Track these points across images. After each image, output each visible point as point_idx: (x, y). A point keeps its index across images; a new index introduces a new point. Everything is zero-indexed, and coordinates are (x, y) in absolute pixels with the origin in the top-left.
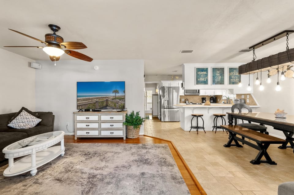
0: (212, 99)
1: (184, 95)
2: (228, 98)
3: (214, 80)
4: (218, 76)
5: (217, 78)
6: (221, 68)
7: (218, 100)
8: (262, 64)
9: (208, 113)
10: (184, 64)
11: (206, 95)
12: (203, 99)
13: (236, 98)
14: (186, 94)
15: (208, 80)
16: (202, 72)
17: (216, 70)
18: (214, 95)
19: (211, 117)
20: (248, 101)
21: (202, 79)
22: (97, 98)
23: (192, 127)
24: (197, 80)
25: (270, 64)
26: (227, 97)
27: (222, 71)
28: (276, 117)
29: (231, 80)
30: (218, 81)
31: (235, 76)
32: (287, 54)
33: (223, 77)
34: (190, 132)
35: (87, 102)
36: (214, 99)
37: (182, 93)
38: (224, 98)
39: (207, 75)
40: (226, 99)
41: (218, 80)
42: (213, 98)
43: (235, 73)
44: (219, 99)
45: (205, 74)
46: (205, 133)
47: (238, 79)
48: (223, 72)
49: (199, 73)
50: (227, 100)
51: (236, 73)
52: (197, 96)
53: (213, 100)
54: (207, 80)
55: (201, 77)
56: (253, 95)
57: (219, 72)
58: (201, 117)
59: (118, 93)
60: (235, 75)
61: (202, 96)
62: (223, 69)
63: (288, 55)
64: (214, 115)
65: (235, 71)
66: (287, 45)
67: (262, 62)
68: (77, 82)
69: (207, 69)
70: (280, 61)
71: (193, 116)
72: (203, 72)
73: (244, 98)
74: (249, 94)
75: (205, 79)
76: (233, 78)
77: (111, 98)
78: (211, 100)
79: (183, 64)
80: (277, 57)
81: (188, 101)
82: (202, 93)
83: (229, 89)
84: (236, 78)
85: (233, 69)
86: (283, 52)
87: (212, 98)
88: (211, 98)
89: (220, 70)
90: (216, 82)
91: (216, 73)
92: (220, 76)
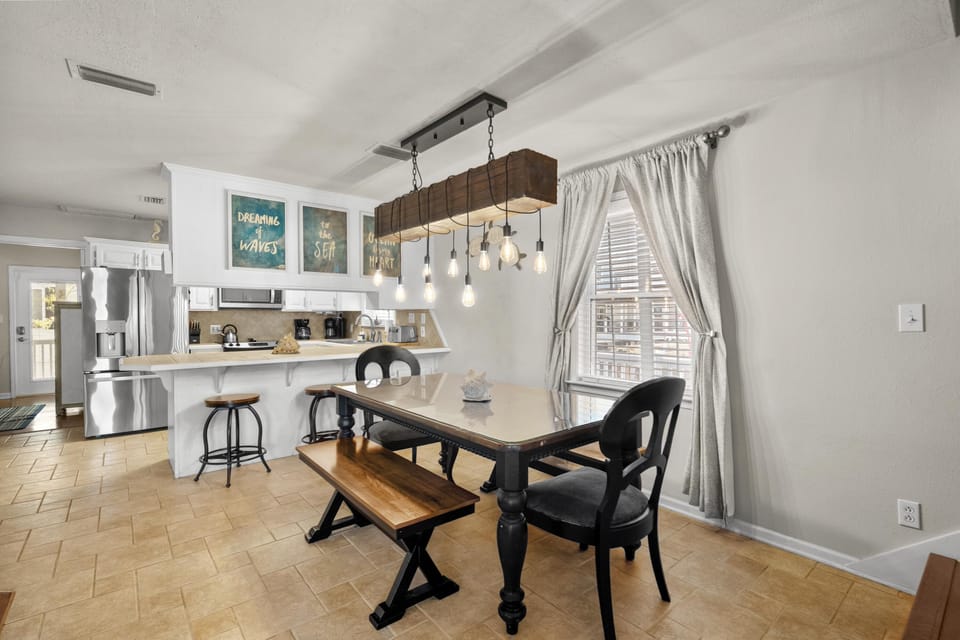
0: (330, 324)
1: (216, 309)
2: (376, 322)
3: (309, 252)
4: (327, 240)
5: (321, 246)
6: (335, 213)
7: (352, 330)
8: (431, 205)
9: (289, 385)
10: (169, 166)
11: (310, 310)
12: (301, 326)
13: (394, 323)
14: (222, 305)
15: (284, 251)
16: (261, 214)
17: (318, 215)
18: (334, 309)
19: (299, 400)
20: (423, 333)
21: (258, 245)
23: (206, 459)
24: (236, 246)
25: (449, 207)
26: (374, 319)
27: (340, 225)
28: (465, 401)
29: (371, 260)
30: (324, 260)
32: (485, 176)
33: (342, 246)
34: (197, 479)
36: (337, 323)
37: (208, 301)
38: (365, 322)
39: (280, 230)
40: (369, 325)
41: (325, 257)
42: (334, 321)
44: (352, 326)
45: (273, 227)
46: (269, 470)
47: (392, 260)
48: (345, 226)
49: (248, 218)
50: (372, 328)
52: (275, 312)
53: (334, 327)
54: (282, 252)
55: (256, 236)
56: (433, 314)
57: (327, 225)
58: (250, 408)
61: (297, 313)
62: (344, 214)
63: (489, 178)
64: (310, 392)
66: (491, 147)
67: (431, 196)
69: (281, 206)
70: (472, 199)
71: (213, 409)
72: (264, 217)
73: (413, 322)
74: (427, 311)
75: (271, 246)
78: (327, 327)
79: (162, 164)
80: (465, 183)
81: (235, 333)
82: (293, 303)
83: (368, 293)
84: (384, 255)
86: (479, 168)
87: (331, 319)
88: (327, 321)
89: (331, 219)
90: (316, 262)
91: (315, 226)
92: (333, 243)
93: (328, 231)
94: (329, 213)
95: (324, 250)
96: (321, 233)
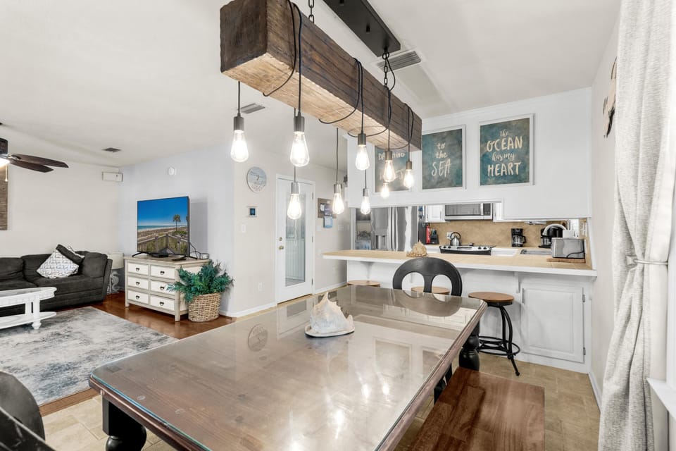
3: (427, 173)
4: (443, 159)
5: (437, 166)
6: (451, 132)
17: (435, 139)
22: (157, 231)
27: (456, 142)
29: (490, 168)
30: (440, 177)
31: (506, 152)
33: (457, 162)
35: (147, 239)
41: (441, 175)
43: (506, 141)
47: (518, 164)
51: (510, 139)
57: (443, 146)
59: (180, 221)
60: (503, 148)
62: (460, 132)
65: (503, 134)
68: (138, 202)
76: (498, 161)
77: (172, 231)
84: (506, 161)
85: (494, 130)
89: (446, 139)
90: (433, 180)
91: (433, 150)
92: (449, 160)
93: (444, 151)
94: (445, 135)
95: (440, 169)
96: (437, 154)
